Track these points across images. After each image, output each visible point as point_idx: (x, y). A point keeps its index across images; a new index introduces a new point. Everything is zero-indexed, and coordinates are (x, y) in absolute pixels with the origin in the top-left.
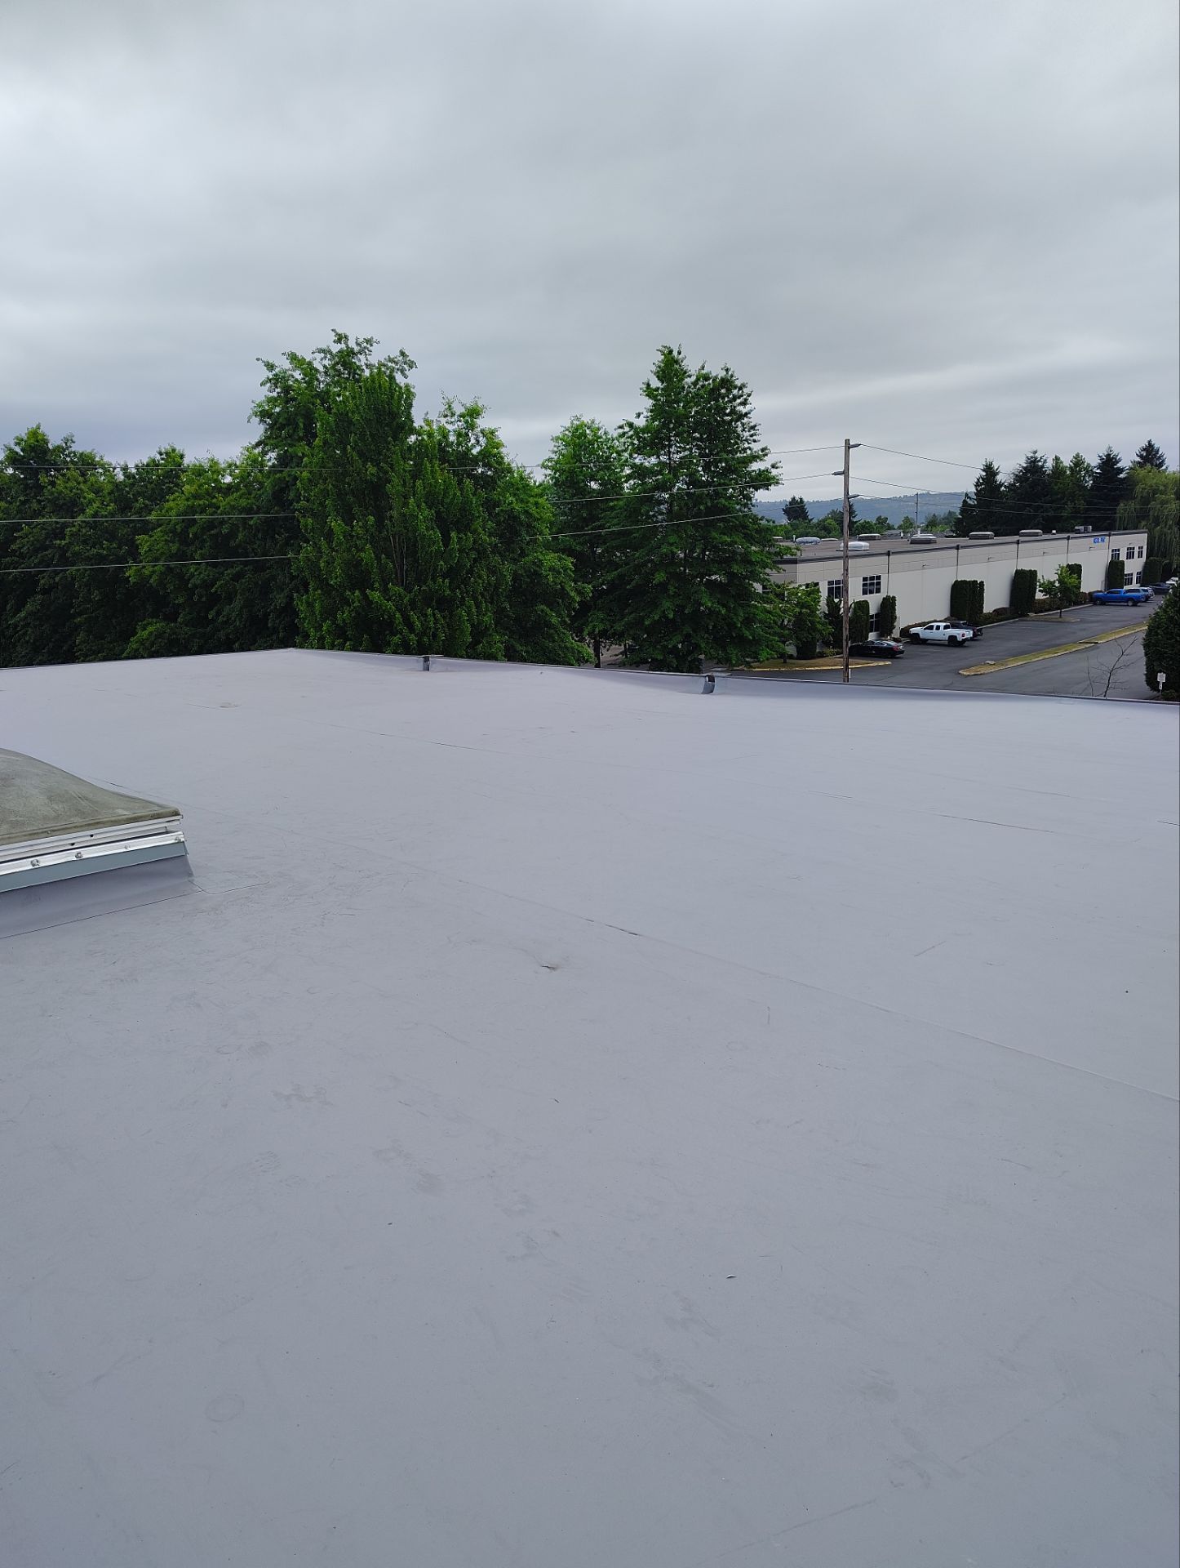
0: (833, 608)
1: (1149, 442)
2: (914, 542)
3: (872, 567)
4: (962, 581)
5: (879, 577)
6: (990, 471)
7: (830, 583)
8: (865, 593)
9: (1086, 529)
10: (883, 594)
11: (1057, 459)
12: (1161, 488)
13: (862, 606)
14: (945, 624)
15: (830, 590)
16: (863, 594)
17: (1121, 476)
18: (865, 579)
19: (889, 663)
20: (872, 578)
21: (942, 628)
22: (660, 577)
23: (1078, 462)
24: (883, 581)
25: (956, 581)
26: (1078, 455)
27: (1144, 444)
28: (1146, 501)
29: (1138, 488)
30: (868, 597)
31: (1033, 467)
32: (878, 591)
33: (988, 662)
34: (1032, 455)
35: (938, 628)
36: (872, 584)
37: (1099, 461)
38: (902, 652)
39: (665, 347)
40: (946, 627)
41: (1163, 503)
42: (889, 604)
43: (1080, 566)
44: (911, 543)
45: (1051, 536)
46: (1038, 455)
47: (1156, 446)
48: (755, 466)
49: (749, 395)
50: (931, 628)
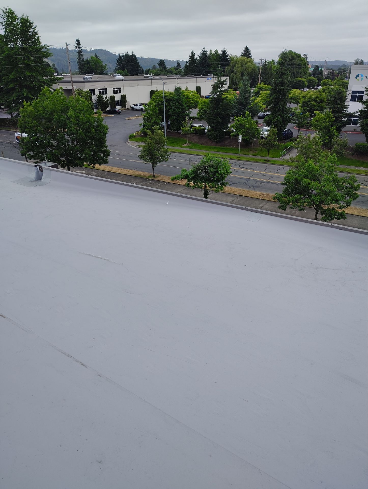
0: (100, 98)
1: (247, 46)
2: (145, 77)
3: (117, 85)
4: (153, 91)
5: (120, 88)
6: (193, 54)
7: (99, 89)
8: (114, 93)
9: (211, 76)
10: (122, 94)
11: (211, 51)
12: (238, 62)
13: (112, 98)
14: (140, 104)
15: (100, 92)
16: (114, 94)
17: (228, 57)
18: (114, 89)
19: (113, 115)
20: (117, 88)
21: (139, 105)
22: (11, 85)
23: (216, 52)
24: (122, 89)
25: (151, 91)
26: (216, 50)
27: (245, 47)
28: (234, 66)
29: (231, 63)
30: (114, 95)
31: (204, 54)
32: (120, 92)
33: (136, 116)
34: (203, 49)
35: (138, 105)
36: (117, 91)
37: (221, 52)
38: (121, 112)
39: (4, 8)
40: (140, 105)
41: (238, 67)
42: (124, 97)
43: (200, 87)
44: (144, 77)
45: (201, 77)
46: (205, 49)
47: (248, 48)
48: (44, 50)
49: (36, 26)
50: (136, 105)
